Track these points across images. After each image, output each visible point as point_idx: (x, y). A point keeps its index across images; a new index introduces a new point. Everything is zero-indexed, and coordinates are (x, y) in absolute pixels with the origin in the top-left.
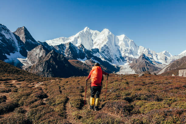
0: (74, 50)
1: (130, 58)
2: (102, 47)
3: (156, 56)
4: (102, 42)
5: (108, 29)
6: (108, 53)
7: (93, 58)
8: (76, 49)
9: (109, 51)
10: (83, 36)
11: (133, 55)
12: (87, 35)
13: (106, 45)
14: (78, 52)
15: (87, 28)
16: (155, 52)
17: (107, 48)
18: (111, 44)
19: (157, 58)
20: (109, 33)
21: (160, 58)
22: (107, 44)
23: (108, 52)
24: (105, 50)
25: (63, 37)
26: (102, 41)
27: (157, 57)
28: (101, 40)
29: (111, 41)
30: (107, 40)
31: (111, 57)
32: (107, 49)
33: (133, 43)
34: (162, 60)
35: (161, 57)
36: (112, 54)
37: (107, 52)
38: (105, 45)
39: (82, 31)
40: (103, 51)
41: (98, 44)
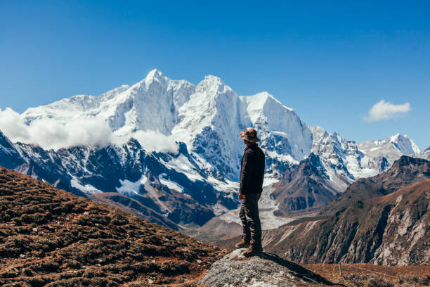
0: (112, 157)
1: (283, 163)
2: (198, 136)
3: (357, 155)
4: (199, 118)
5: (218, 77)
6: (217, 151)
7: (165, 174)
8: (118, 153)
9: (221, 146)
10: (144, 99)
11: (290, 153)
12: (156, 97)
13: (210, 128)
14: (123, 161)
15: (156, 73)
16: (353, 145)
17: (214, 135)
18: (227, 123)
19: (359, 164)
20: (221, 88)
21: (367, 163)
22: (213, 123)
23: (215, 149)
24: (204, 145)
25: (82, 96)
26: (201, 113)
27: (359, 159)
28: (198, 109)
29: (226, 115)
30: (215, 112)
31: (224, 164)
32: (213, 140)
33: (294, 118)
34: (373, 167)
35: (372, 160)
36: (228, 153)
37: (212, 149)
38: (208, 129)
39: (138, 85)
40: (198, 148)
41: (189, 124)
